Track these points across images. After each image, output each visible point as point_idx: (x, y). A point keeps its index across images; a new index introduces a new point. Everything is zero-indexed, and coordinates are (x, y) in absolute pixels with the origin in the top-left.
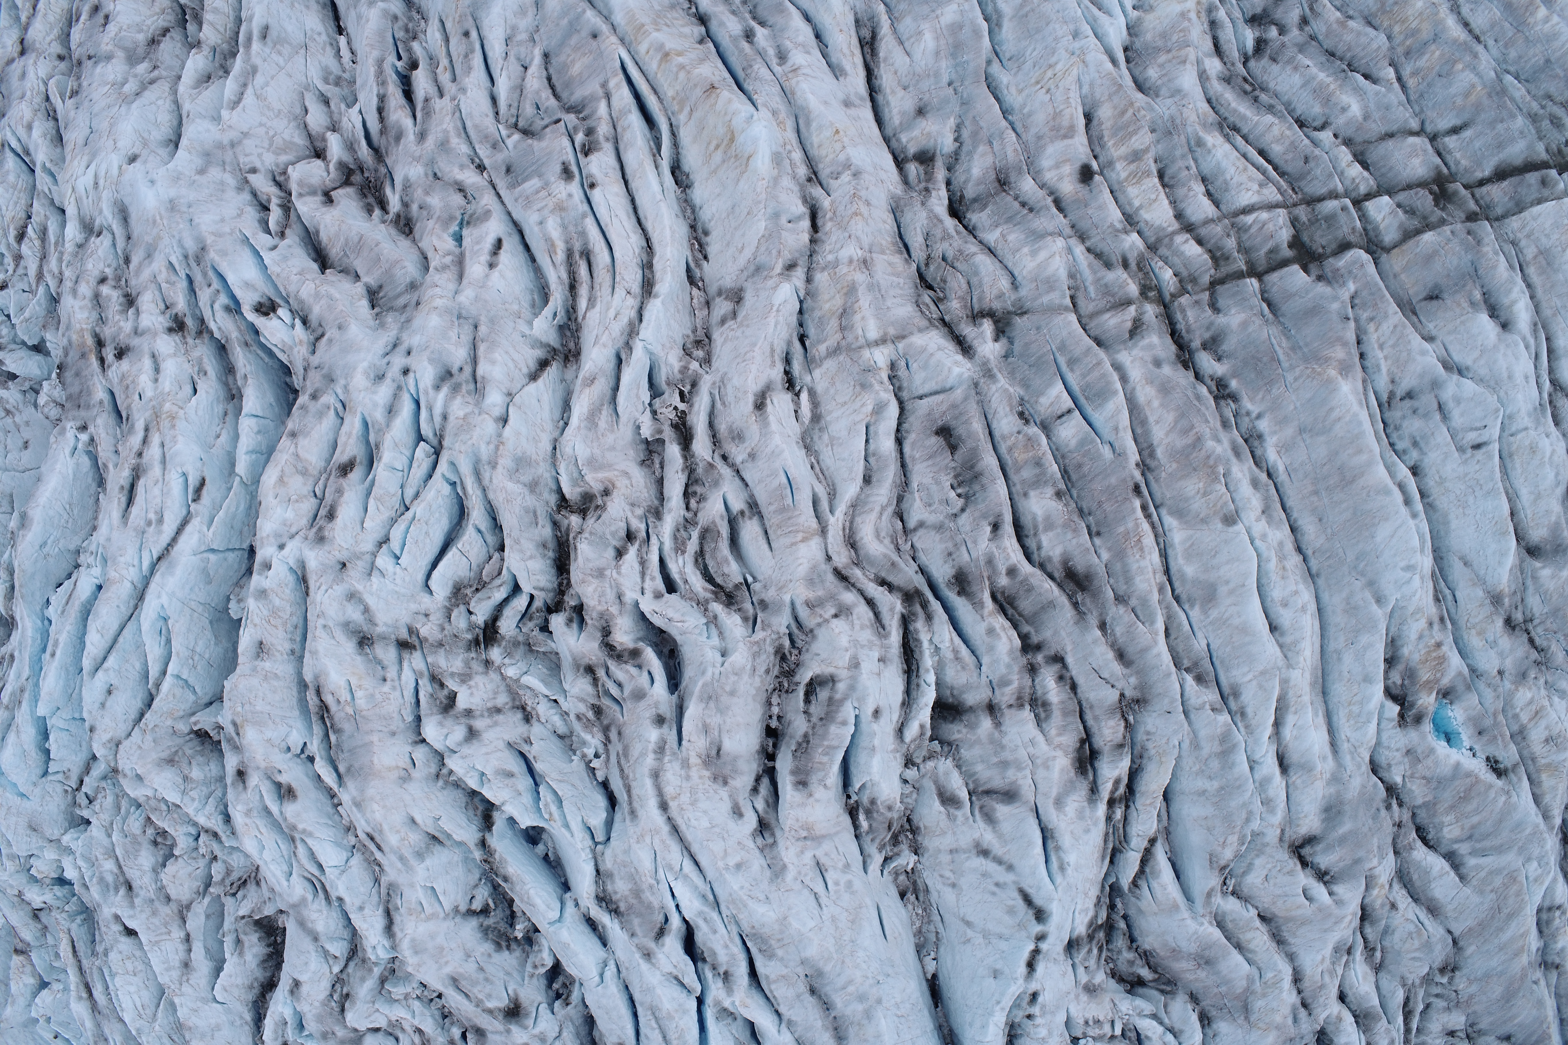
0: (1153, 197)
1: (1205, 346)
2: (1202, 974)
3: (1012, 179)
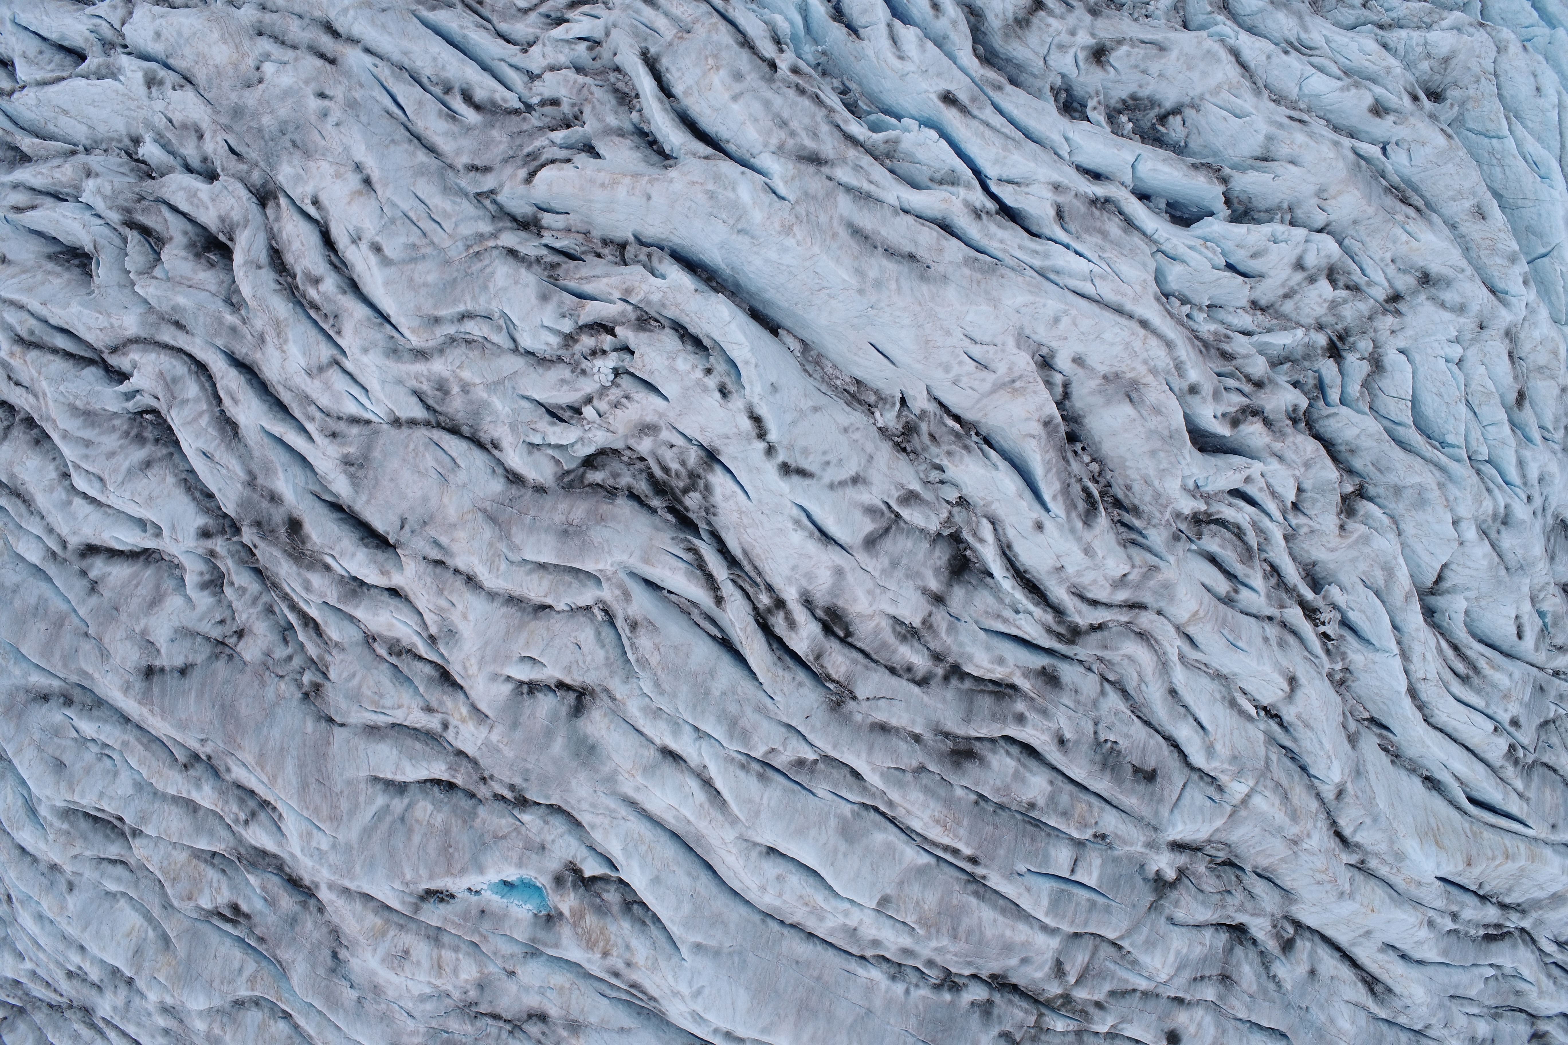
1: (990, 1002)
2: (558, 518)
3: (1221, 987)
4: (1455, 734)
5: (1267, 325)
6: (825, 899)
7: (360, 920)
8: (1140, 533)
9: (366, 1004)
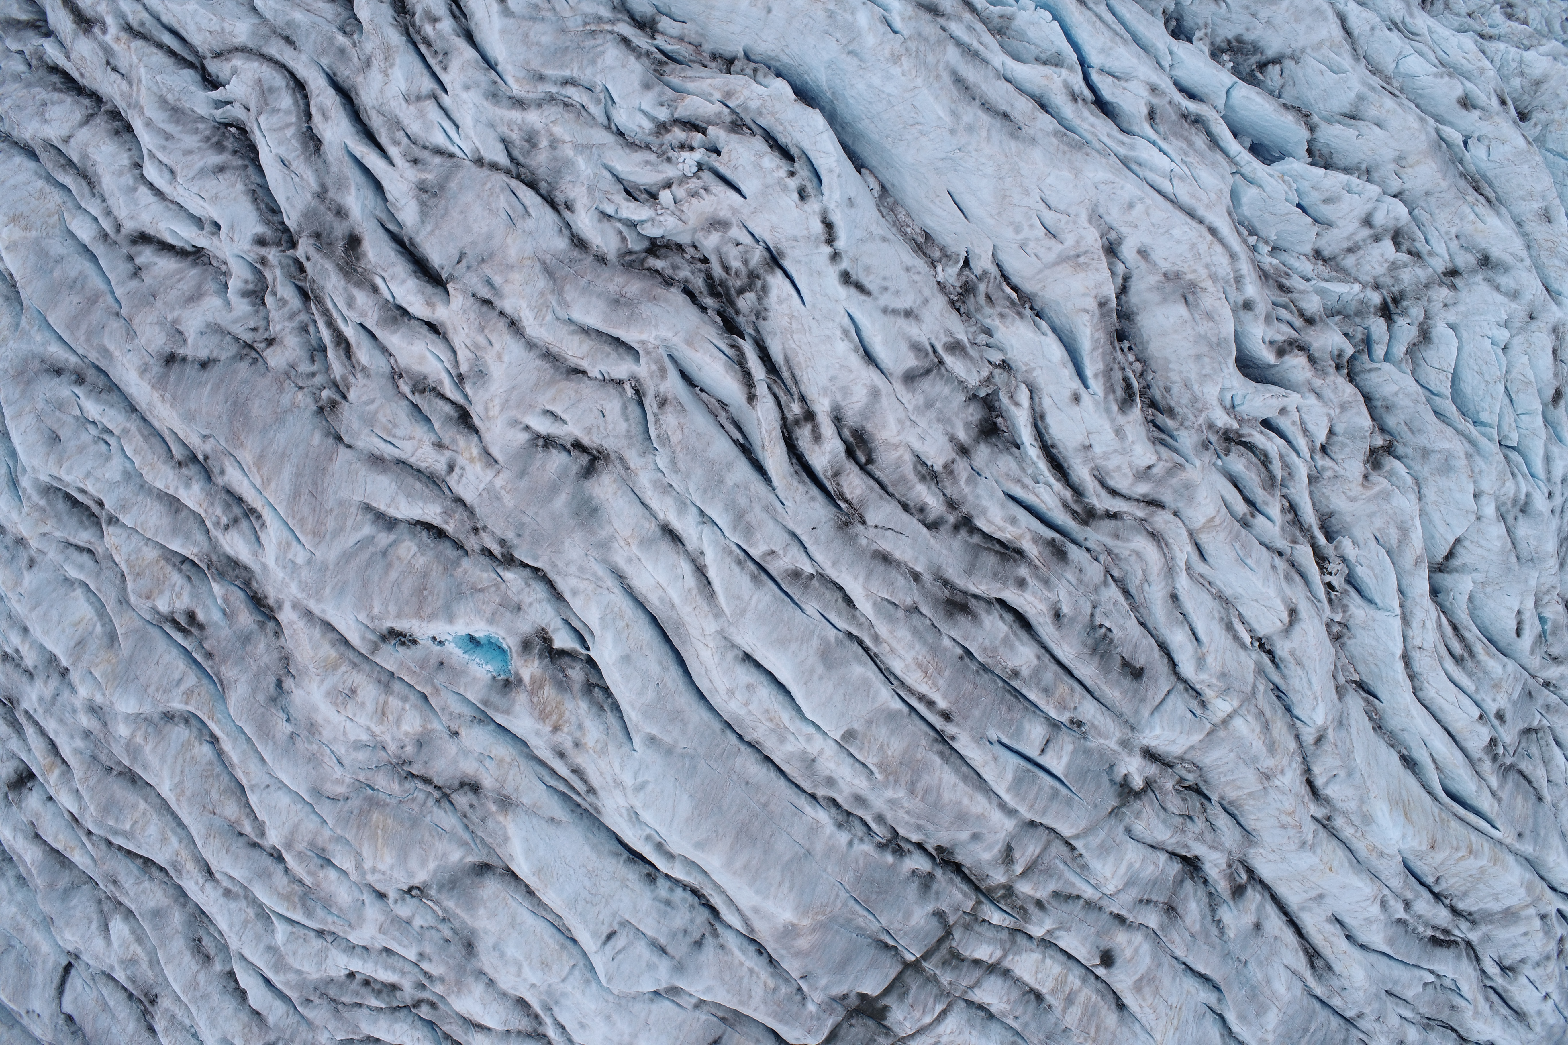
0: (1039, 976)
1: (931, 876)
2: (613, 287)
3: (1165, 917)
4: (1440, 715)
5: (1326, 276)
6: (791, 719)
7: (315, 648)
8: (1172, 437)
9: (298, 741)
